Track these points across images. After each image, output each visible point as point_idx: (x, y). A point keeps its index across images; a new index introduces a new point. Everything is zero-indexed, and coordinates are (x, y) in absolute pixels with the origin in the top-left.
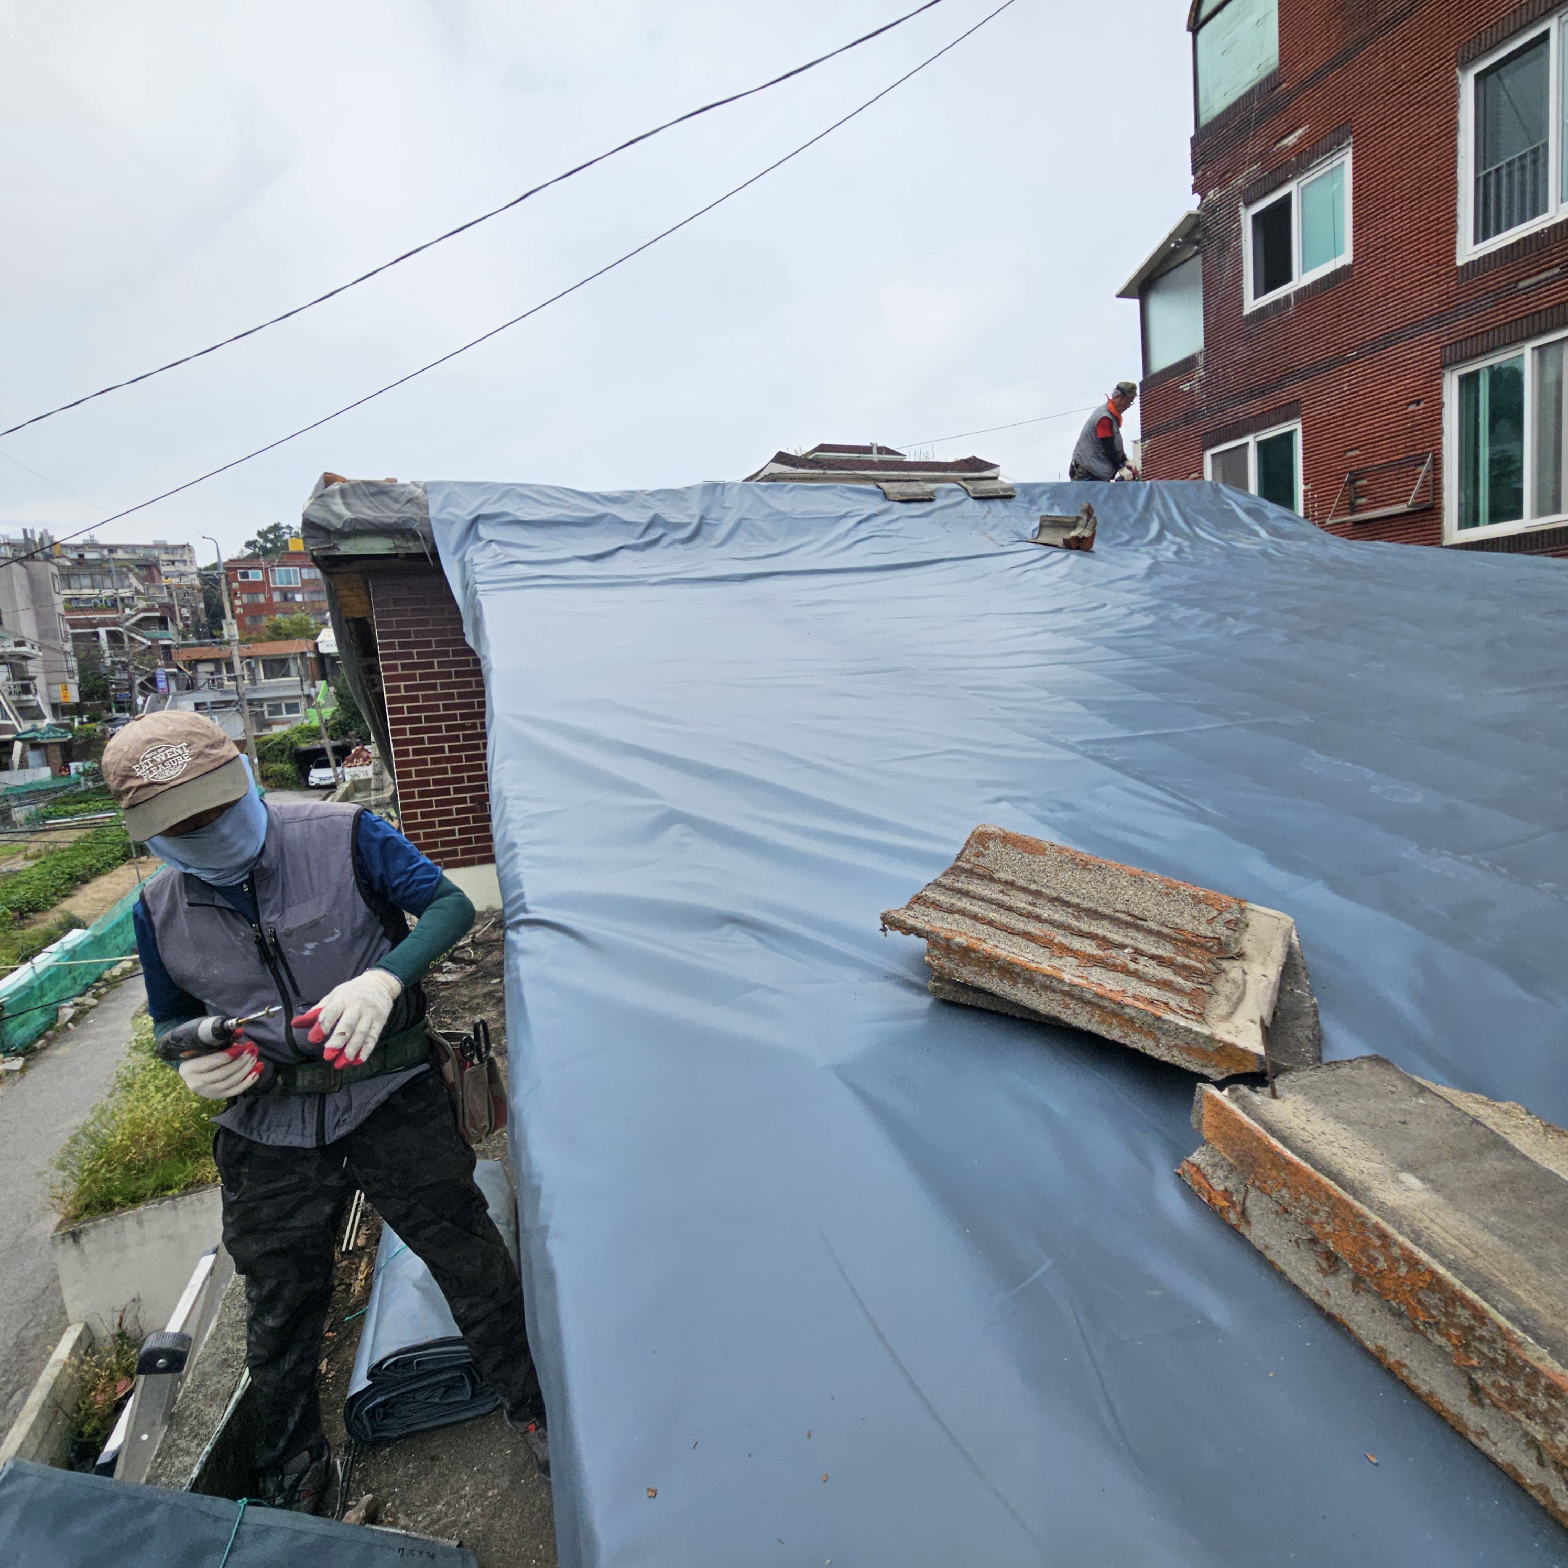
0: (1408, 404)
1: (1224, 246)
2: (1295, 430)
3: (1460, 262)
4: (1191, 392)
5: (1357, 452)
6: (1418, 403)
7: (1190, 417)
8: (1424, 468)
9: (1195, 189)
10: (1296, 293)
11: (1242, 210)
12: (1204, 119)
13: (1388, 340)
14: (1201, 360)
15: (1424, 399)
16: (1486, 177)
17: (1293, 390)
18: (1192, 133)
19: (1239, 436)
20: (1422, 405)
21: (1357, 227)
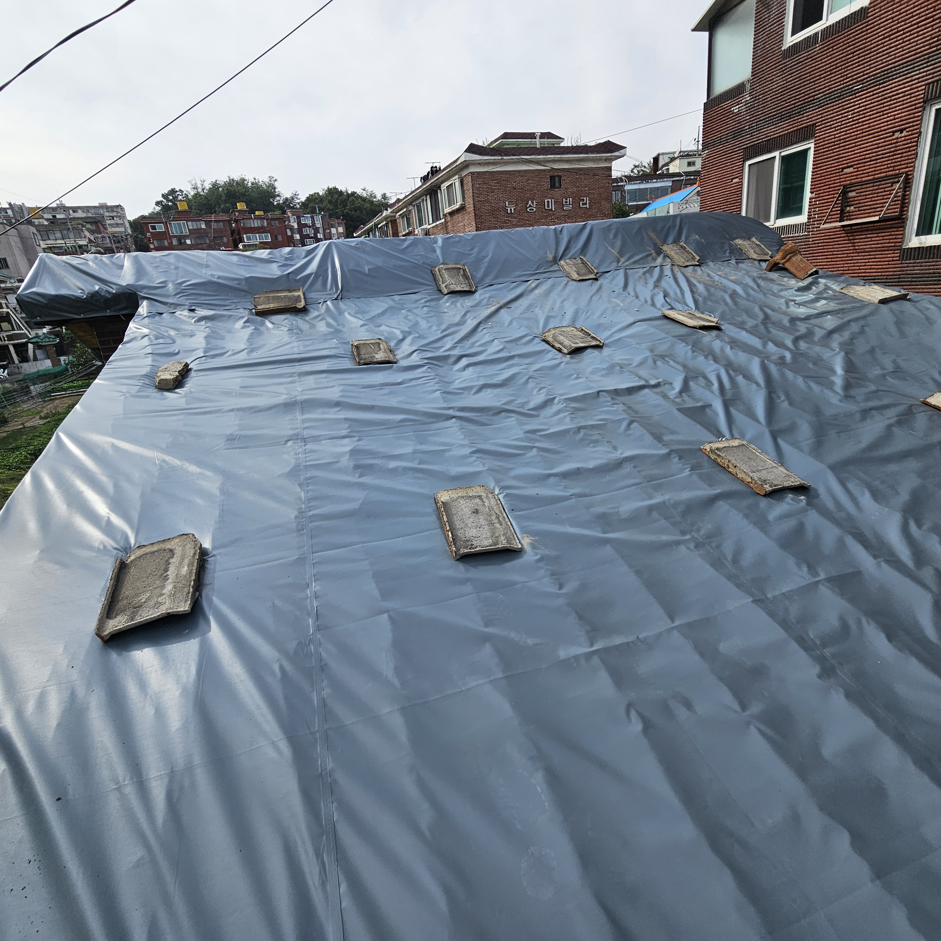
0: (894, 132)
2: (810, 148)
4: (738, 113)
5: (851, 170)
6: (901, 131)
7: (737, 134)
8: (897, 185)
10: (823, 31)
13: (887, 76)
14: (748, 86)
15: (905, 129)
17: (811, 116)
19: (770, 152)
20: (905, 133)
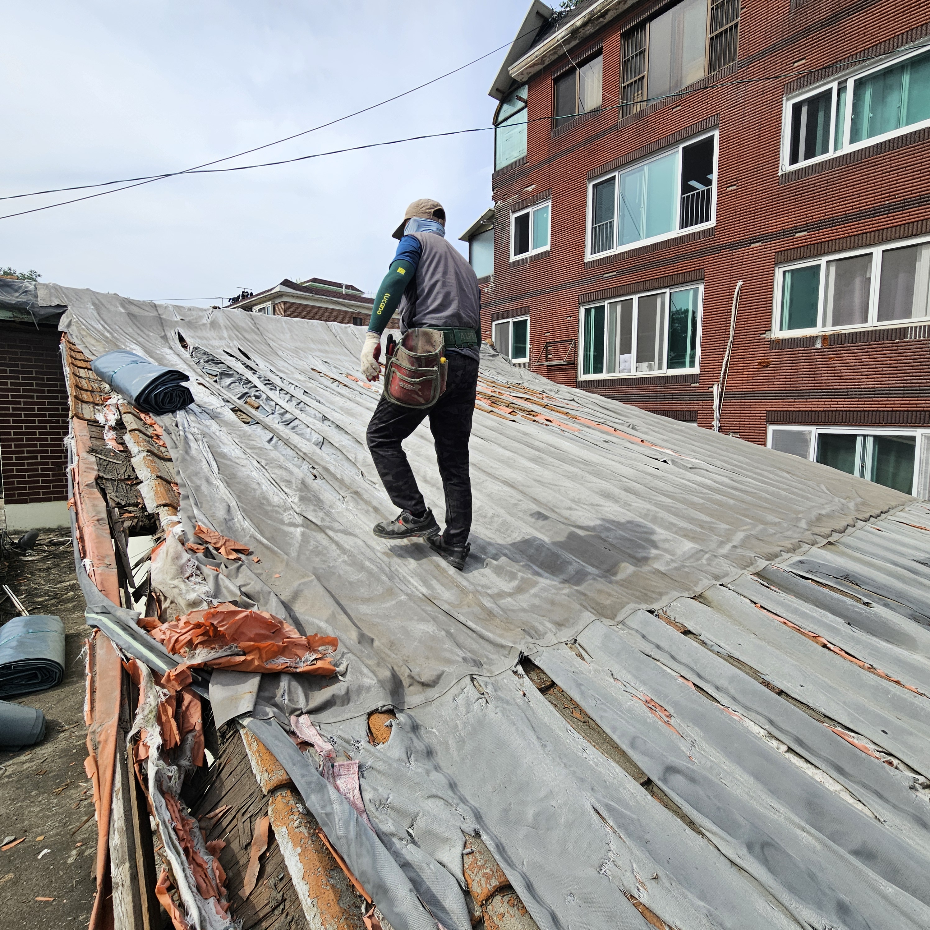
0: (567, 317)
1: (503, 228)
2: (527, 319)
3: (586, 261)
4: (488, 293)
5: (549, 334)
6: (570, 317)
7: (487, 304)
8: (571, 346)
9: (493, 198)
10: (530, 258)
11: (511, 214)
12: (498, 169)
13: (561, 287)
14: (492, 278)
15: (572, 316)
16: (596, 227)
17: (527, 302)
18: (493, 172)
19: (506, 318)
20: (572, 318)
21: (552, 235)
